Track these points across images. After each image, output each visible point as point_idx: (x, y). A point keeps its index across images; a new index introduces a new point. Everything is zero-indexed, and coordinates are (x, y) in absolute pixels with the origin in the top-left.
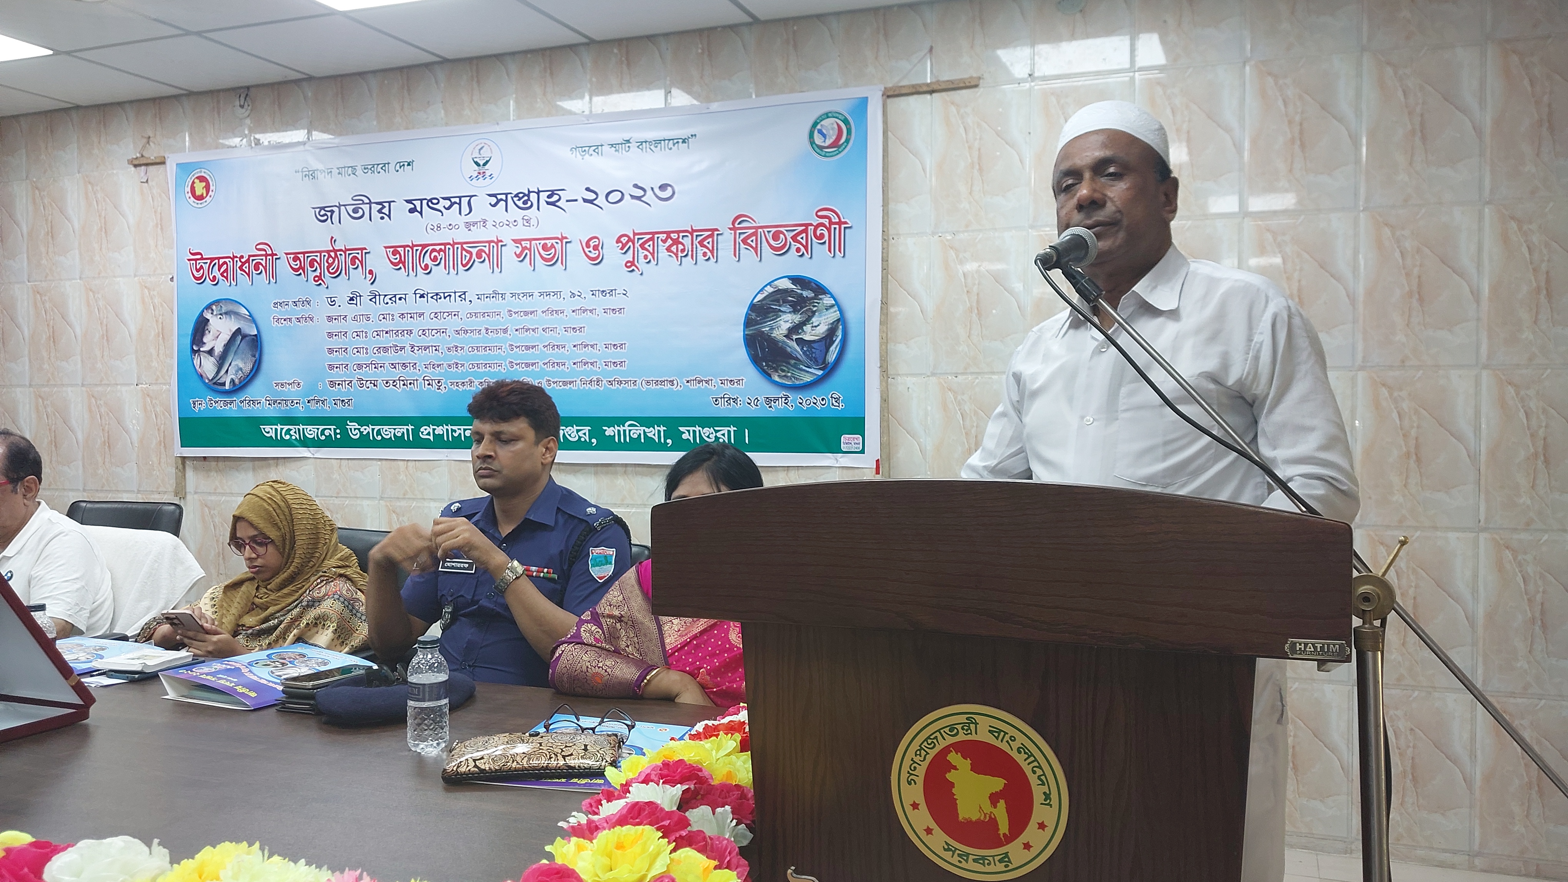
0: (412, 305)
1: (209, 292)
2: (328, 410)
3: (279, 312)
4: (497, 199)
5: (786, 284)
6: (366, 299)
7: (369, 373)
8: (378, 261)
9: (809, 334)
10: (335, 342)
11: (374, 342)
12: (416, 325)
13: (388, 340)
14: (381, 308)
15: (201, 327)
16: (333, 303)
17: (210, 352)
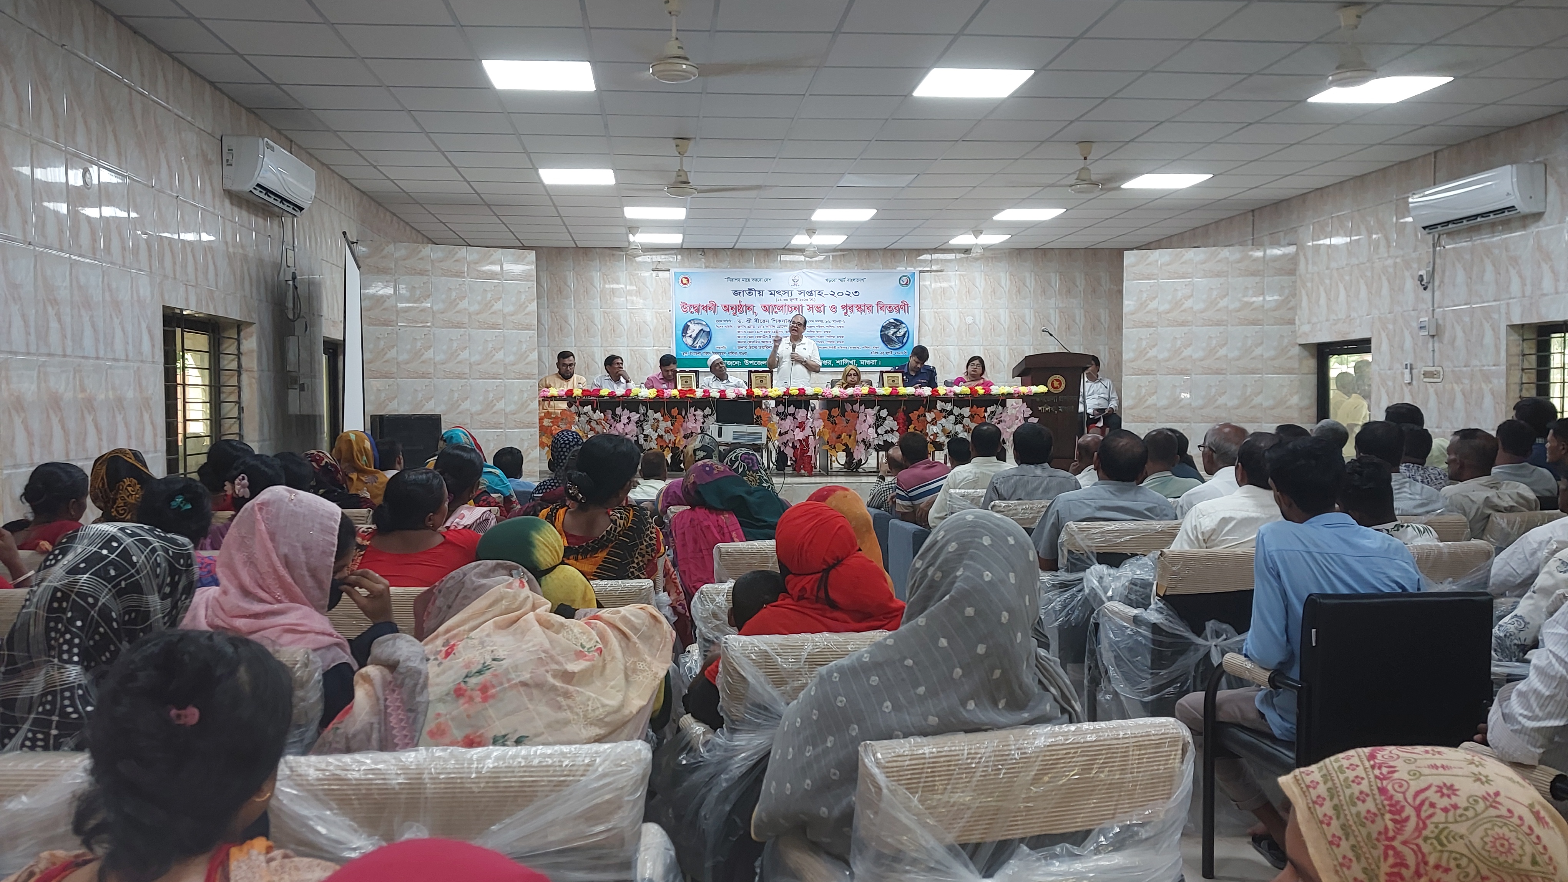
0: (770, 323)
1: (689, 316)
2: (736, 356)
3: (719, 324)
4: (801, 292)
5: (892, 321)
6: (753, 321)
7: (754, 344)
8: (758, 309)
9: (898, 334)
10: (740, 334)
11: (755, 335)
12: (772, 329)
13: (760, 334)
14: (759, 324)
15: (686, 328)
16: (740, 321)
17: (690, 336)
